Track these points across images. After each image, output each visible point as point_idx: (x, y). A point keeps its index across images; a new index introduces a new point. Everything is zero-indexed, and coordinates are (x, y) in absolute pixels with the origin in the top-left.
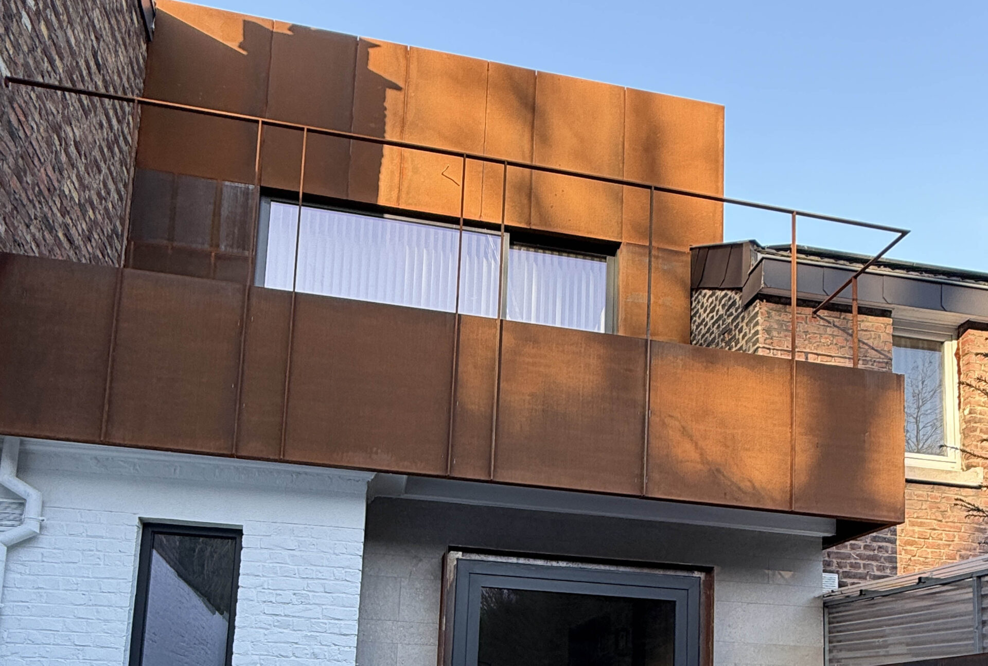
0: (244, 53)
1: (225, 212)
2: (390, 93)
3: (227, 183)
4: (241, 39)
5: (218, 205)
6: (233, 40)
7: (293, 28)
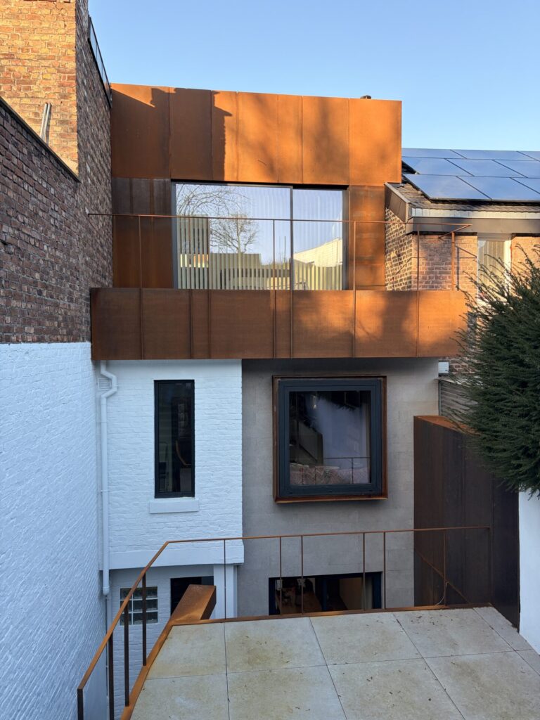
0: (153, 106)
1: (155, 194)
2: (227, 118)
3: (155, 179)
4: (151, 99)
5: (152, 191)
6: (146, 100)
7: (176, 90)
